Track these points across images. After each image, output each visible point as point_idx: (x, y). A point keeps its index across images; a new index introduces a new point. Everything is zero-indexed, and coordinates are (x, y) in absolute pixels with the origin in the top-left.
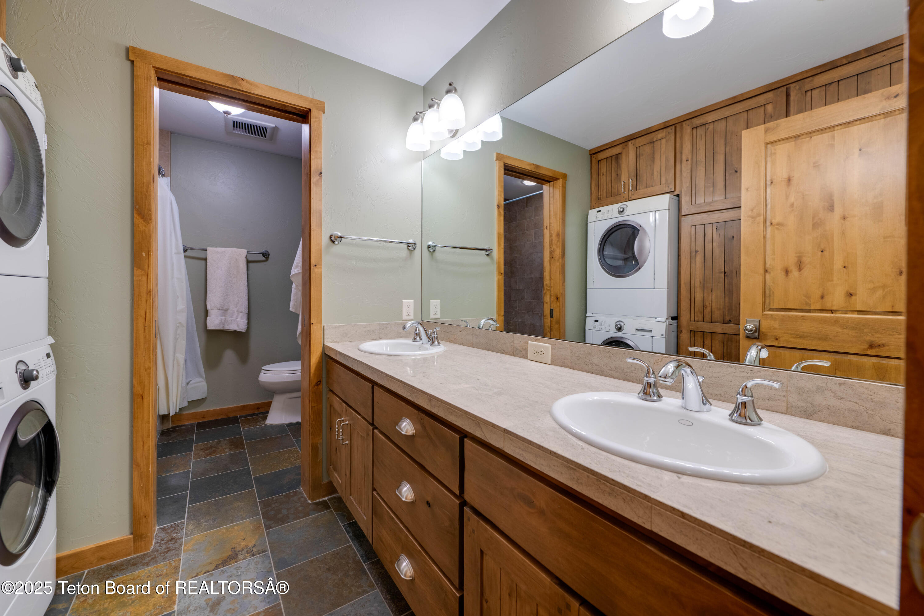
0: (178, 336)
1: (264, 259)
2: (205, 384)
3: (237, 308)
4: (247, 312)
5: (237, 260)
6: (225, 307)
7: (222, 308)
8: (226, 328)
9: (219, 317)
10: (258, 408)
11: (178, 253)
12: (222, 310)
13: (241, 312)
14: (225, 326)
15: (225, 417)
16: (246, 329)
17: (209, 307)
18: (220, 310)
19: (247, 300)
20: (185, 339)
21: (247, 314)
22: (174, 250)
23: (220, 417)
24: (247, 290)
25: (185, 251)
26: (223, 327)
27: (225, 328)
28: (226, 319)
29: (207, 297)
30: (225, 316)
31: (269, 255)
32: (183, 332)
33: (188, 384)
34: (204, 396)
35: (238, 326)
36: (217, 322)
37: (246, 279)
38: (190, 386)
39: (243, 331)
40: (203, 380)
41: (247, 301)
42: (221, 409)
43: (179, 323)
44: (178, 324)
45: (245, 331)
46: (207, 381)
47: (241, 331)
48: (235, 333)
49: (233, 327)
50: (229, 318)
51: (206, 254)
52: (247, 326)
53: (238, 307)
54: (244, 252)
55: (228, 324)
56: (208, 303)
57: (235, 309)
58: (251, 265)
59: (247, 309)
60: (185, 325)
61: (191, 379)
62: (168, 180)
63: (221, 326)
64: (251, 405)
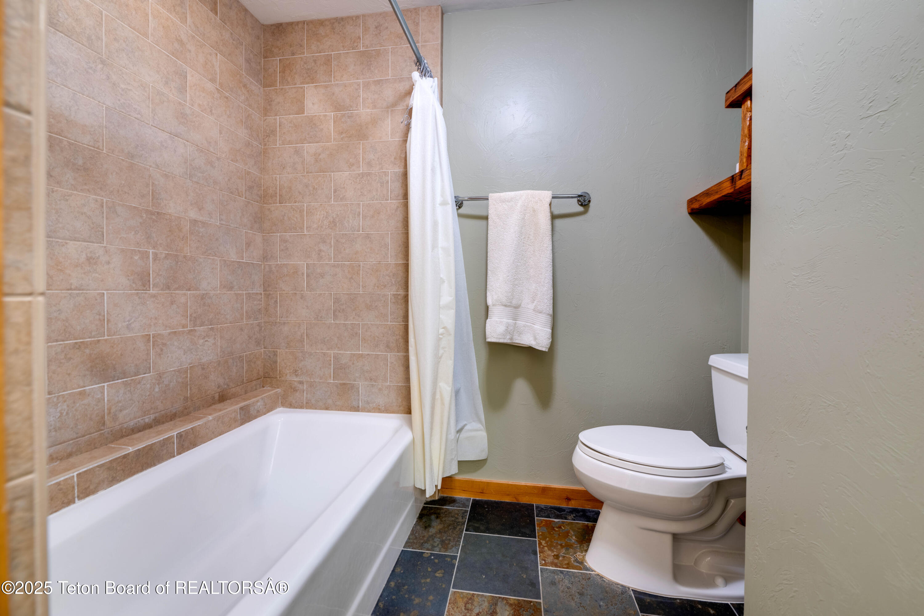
0: (441, 352)
1: (581, 209)
2: (484, 434)
3: (534, 304)
4: (551, 312)
5: (534, 211)
6: (514, 302)
7: (509, 304)
8: (517, 341)
9: (505, 320)
10: (568, 499)
11: (444, 203)
12: (509, 306)
13: (540, 312)
14: (515, 337)
15: (514, 501)
16: (548, 347)
17: (490, 302)
18: (506, 306)
19: (552, 288)
20: (453, 358)
21: (551, 315)
22: (439, 199)
23: (507, 500)
24: (551, 269)
25: (459, 205)
26: (511, 339)
27: (514, 341)
28: (515, 324)
29: (488, 283)
30: (515, 319)
31: (589, 201)
32: (449, 343)
33: (459, 431)
34: (482, 456)
35: (535, 339)
36: (501, 329)
37: (550, 248)
38: (463, 435)
39: (544, 349)
40: (482, 427)
41: (552, 291)
42: (508, 486)
43: (443, 328)
44: (441, 331)
45: (547, 350)
46: (488, 429)
47: (540, 349)
48: (530, 350)
49: (527, 340)
50: (520, 323)
51: (487, 207)
52: (551, 340)
53: (535, 302)
54: (547, 195)
55: (520, 334)
56: (488, 294)
57: (531, 306)
58: (558, 222)
59: (551, 307)
60: (452, 331)
61: (465, 423)
62: (434, 82)
63: (508, 337)
64: (555, 489)
